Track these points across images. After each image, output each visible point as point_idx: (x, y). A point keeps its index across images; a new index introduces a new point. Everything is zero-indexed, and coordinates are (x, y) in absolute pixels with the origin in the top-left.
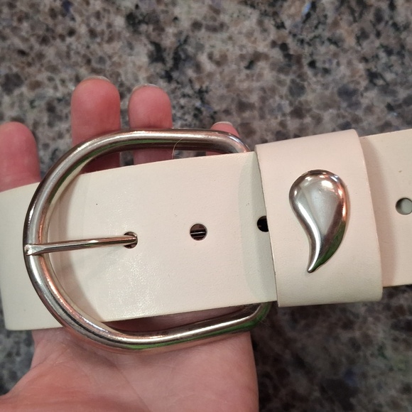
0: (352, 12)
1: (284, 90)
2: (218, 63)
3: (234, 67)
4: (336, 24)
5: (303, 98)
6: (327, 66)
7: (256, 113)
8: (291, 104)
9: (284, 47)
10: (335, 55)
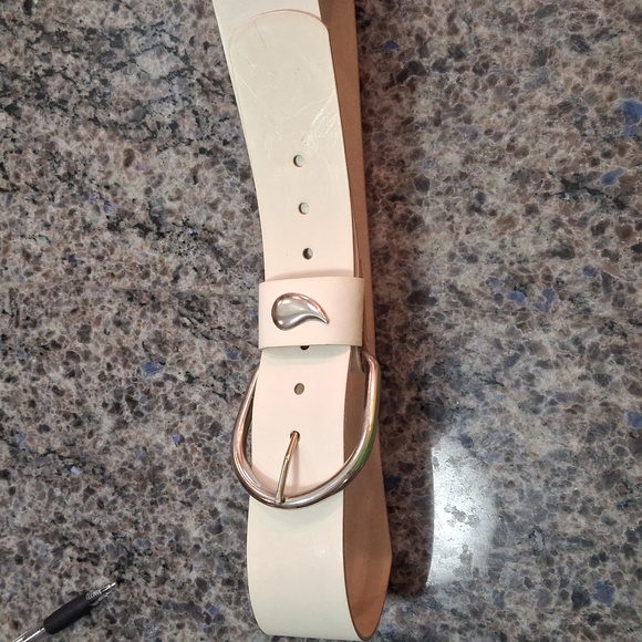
0: (217, 93)
1: (226, 173)
2: (179, 198)
3: (188, 190)
4: (216, 109)
5: (239, 166)
6: (233, 135)
7: (224, 201)
8: (237, 176)
9: (202, 151)
10: (232, 125)
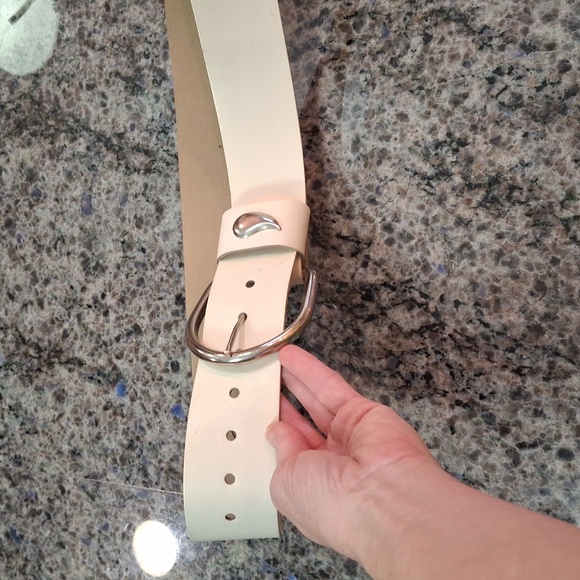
0: (470, 348)
1: (484, 426)
2: (436, 446)
3: (446, 439)
4: (470, 364)
5: (498, 420)
6: (490, 390)
7: (484, 453)
8: (496, 430)
9: (458, 403)
10: (488, 380)
